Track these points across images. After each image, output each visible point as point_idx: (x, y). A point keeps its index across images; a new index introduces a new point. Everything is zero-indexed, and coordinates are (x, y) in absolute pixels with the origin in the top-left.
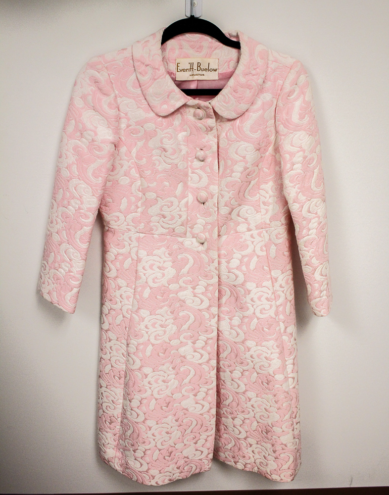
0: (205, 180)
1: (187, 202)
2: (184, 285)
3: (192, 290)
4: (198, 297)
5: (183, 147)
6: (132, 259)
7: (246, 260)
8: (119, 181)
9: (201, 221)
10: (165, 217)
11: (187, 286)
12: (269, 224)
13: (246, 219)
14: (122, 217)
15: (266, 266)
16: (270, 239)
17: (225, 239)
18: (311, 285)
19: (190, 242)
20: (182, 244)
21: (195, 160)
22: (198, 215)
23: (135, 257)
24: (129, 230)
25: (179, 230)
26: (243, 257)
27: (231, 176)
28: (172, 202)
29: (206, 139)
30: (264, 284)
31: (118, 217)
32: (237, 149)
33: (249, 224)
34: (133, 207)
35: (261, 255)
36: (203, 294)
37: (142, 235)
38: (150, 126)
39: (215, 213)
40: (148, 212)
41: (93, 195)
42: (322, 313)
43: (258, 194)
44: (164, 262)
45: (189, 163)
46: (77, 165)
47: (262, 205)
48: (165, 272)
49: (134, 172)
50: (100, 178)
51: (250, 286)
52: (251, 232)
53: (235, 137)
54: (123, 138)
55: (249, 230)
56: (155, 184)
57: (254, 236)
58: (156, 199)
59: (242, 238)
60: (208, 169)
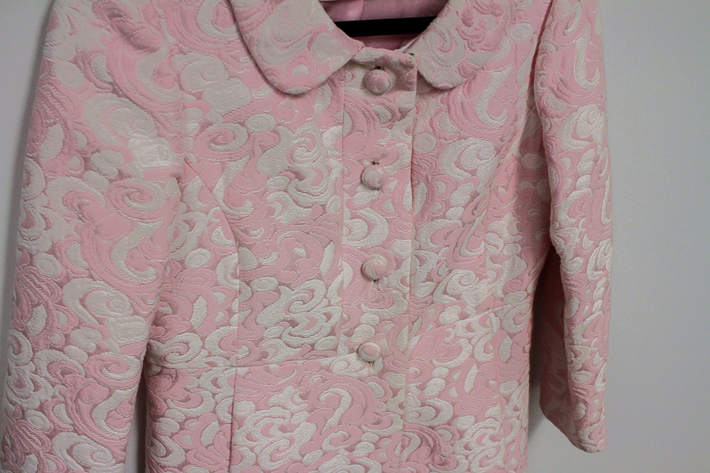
0: (382, 230)
1: (342, 283)
2: (332, 448)
3: (347, 453)
4: (359, 464)
5: (333, 162)
6: (221, 423)
7: (456, 376)
8: (187, 261)
9: (369, 316)
10: (293, 324)
11: (337, 448)
12: (502, 299)
13: (458, 297)
14: (195, 341)
15: (493, 380)
16: (502, 328)
17: (416, 342)
18: (585, 403)
19: (346, 363)
20: (328, 371)
21: (360, 188)
22: (363, 306)
23: (227, 418)
24: (212, 364)
25: (323, 343)
26: (452, 371)
27: (444, 217)
28: (313, 291)
29: (388, 138)
30: (488, 413)
31: (187, 344)
32: (459, 157)
33: (463, 305)
34: (221, 315)
35: (485, 360)
36: (369, 456)
37: (242, 371)
38: (262, 122)
39: (404, 297)
40: (258, 321)
41: (136, 313)
42: (599, 447)
43: (483, 242)
44: (292, 415)
45: (346, 197)
46: (81, 243)
47: (489, 263)
48: (296, 434)
49: (222, 234)
50: (152, 270)
51: (465, 422)
52: (468, 320)
53: (455, 128)
54: (192, 158)
55: (463, 316)
56: (274, 256)
57: (473, 327)
58: (277, 291)
59: (448, 335)
60: (389, 206)
